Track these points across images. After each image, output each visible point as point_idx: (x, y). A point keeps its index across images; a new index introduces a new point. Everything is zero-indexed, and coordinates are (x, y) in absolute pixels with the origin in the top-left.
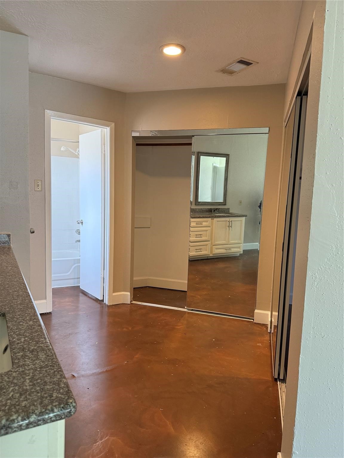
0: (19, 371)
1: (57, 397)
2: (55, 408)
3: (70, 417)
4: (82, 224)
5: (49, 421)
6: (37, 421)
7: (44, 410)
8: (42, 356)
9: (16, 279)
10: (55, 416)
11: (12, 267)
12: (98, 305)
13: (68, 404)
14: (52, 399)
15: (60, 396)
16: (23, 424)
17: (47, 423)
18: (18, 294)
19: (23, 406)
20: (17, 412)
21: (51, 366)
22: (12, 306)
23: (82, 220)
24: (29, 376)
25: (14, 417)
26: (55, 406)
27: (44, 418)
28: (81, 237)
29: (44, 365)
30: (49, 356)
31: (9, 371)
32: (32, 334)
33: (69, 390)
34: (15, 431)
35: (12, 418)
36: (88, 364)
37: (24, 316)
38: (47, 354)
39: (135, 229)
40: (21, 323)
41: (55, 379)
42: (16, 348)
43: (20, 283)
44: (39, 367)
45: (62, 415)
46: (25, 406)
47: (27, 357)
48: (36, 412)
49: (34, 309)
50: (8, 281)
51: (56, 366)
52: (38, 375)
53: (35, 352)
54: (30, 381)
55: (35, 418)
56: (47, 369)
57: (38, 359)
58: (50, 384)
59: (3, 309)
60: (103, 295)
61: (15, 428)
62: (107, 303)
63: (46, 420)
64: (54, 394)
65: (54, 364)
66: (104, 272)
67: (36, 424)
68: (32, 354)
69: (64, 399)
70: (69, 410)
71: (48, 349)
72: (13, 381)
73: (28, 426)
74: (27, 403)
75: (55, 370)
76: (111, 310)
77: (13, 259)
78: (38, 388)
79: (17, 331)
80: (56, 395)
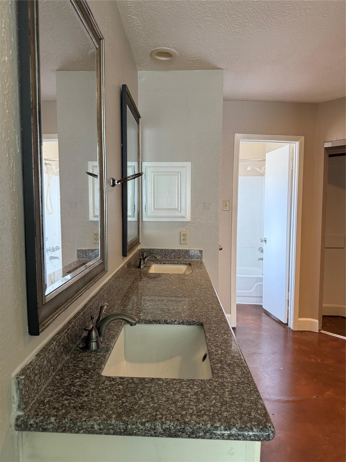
0: (219, 382)
1: (255, 417)
2: (254, 427)
3: (268, 440)
4: (266, 243)
5: (248, 438)
6: (237, 435)
7: (243, 426)
8: (238, 371)
9: (209, 292)
10: (254, 435)
11: (205, 280)
12: (281, 329)
13: (267, 427)
14: (251, 418)
15: (258, 416)
16: (225, 433)
17: (247, 440)
18: (212, 307)
19: (224, 417)
20: (220, 420)
21: (247, 384)
22: (208, 317)
23: (265, 238)
24: (227, 388)
25: (218, 424)
26: (254, 425)
27: (244, 434)
28: (264, 255)
29: (240, 381)
30: (245, 373)
31: (210, 380)
32: (227, 348)
33: (266, 413)
34: (218, 438)
35: (216, 425)
36: (272, 388)
37: (219, 329)
38: (243, 371)
39: (325, 249)
40: (217, 336)
41: (252, 398)
42: (215, 359)
43: (213, 296)
44: (237, 382)
45: (261, 437)
46: (226, 417)
47: (225, 370)
48: (236, 426)
49: (227, 324)
50: (203, 294)
51: (252, 385)
52: (236, 390)
53: (231, 366)
54: (229, 394)
55: (236, 432)
56: (244, 386)
57: (234, 374)
58: (247, 402)
59: (201, 319)
60: (288, 319)
61: (218, 435)
62: (292, 328)
63: (245, 436)
64: (252, 413)
65: (250, 382)
66: (288, 294)
67: (237, 438)
68: (229, 368)
69: (262, 420)
70: (267, 434)
71: (244, 366)
72: (215, 390)
73: (230, 437)
74: (228, 415)
75: (252, 389)
76: (296, 336)
77: (205, 273)
78: (237, 403)
79: (214, 343)
80: (255, 415)
